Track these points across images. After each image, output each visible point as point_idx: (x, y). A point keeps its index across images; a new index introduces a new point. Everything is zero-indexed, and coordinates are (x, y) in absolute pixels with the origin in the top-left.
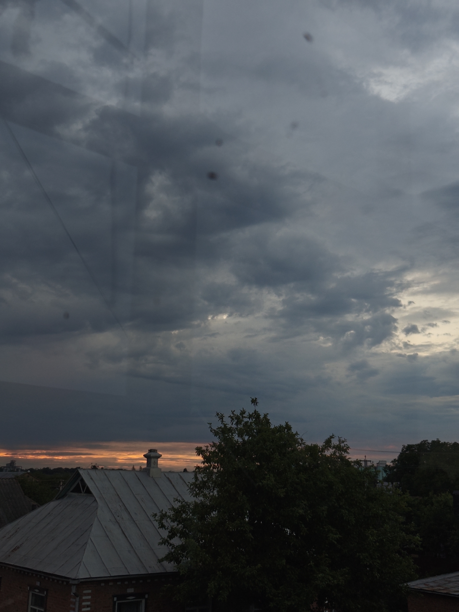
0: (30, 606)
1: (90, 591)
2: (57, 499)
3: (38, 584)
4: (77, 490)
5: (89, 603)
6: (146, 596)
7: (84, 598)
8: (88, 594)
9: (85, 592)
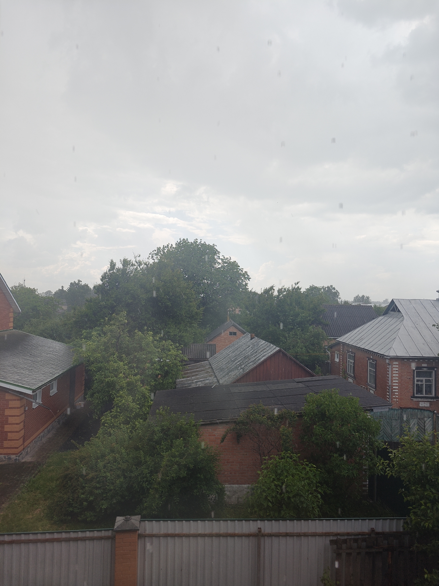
0: (369, 368)
1: (397, 363)
2: (383, 315)
3: (372, 357)
4: (393, 310)
5: (397, 369)
6: (436, 369)
7: (394, 366)
8: (397, 365)
9: (394, 363)
